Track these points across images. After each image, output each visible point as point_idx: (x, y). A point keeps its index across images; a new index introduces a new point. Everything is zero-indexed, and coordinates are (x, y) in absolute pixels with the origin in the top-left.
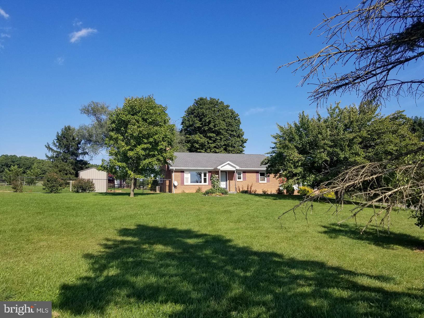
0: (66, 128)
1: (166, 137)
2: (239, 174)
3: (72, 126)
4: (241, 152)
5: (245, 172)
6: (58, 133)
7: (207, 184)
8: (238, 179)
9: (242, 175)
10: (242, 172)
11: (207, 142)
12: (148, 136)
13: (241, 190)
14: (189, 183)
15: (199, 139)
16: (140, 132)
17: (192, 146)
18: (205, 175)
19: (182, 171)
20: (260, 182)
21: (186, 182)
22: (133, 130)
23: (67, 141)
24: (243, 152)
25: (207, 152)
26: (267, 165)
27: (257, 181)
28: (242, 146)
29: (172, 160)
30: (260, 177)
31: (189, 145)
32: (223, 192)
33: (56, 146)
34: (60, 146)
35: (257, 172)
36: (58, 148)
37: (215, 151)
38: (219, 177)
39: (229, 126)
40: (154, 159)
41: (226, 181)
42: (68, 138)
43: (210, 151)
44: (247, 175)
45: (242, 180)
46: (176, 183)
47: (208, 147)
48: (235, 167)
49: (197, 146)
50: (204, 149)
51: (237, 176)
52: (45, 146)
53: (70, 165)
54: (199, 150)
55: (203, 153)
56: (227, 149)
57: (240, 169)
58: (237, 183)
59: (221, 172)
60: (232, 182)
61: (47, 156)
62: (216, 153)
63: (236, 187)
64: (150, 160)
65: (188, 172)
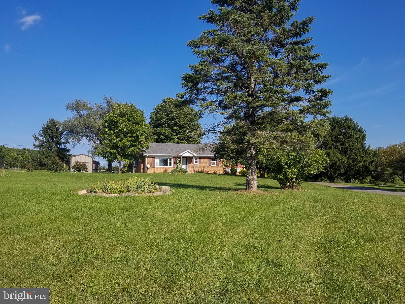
0: (50, 122)
1: (144, 133)
2: (196, 159)
3: (56, 120)
4: (199, 142)
5: (200, 158)
6: (44, 125)
7: (172, 166)
8: (195, 163)
9: (198, 160)
10: (198, 158)
11: (171, 135)
12: (132, 132)
13: (198, 171)
14: (158, 166)
15: (165, 132)
16: (127, 129)
17: (159, 137)
18: (170, 160)
19: (153, 157)
20: (212, 165)
21: (156, 165)
22: (122, 127)
23: (52, 132)
24: (201, 143)
25: (171, 143)
26: (215, 153)
27: (210, 164)
28: (200, 138)
29: (148, 149)
30: (211, 161)
31: (156, 137)
32: (184, 171)
33: (42, 136)
34: (45, 136)
35: (209, 158)
36: (44, 138)
37: (178, 141)
38: (181, 161)
39: (190, 121)
40: (136, 148)
41: (186, 165)
42: (52, 130)
43: (174, 141)
44: (202, 160)
45: (198, 164)
46: (148, 166)
47: (172, 138)
48: (193, 154)
49: (163, 137)
50: (169, 140)
51: (195, 161)
52: (33, 136)
53: (55, 152)
54: (164, 141)
55: (168, 144)
56: (188, 140)
57: (197, 155)
58: (194, 166)
59: (182, 158)
60: (191, 166)
61: (34, 145)
62: (178, 143)
63: (193, 169)
64: (133, 148)
65: (158, 158)
